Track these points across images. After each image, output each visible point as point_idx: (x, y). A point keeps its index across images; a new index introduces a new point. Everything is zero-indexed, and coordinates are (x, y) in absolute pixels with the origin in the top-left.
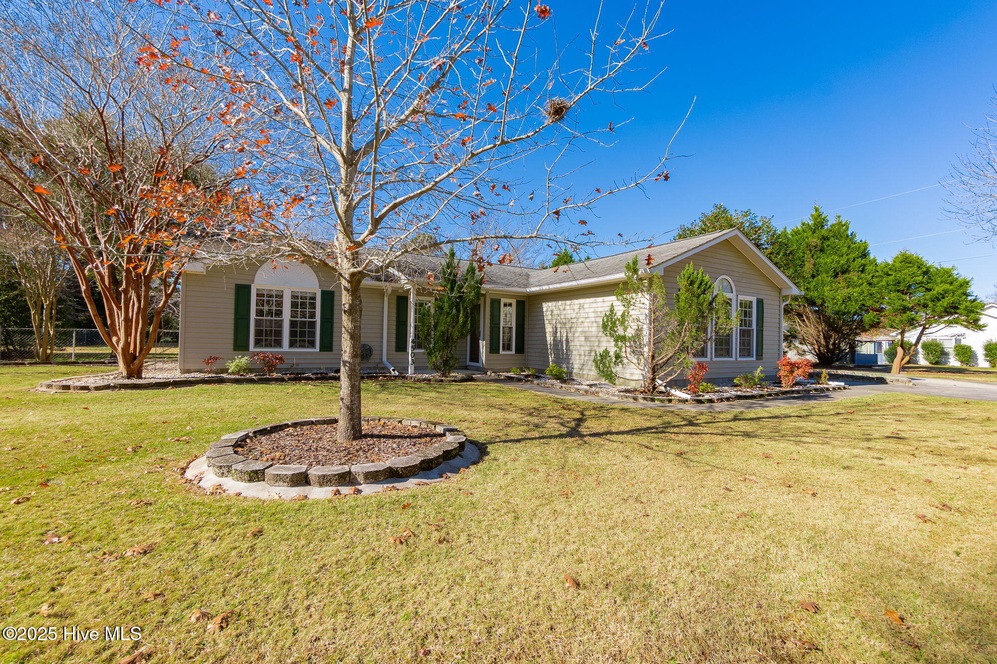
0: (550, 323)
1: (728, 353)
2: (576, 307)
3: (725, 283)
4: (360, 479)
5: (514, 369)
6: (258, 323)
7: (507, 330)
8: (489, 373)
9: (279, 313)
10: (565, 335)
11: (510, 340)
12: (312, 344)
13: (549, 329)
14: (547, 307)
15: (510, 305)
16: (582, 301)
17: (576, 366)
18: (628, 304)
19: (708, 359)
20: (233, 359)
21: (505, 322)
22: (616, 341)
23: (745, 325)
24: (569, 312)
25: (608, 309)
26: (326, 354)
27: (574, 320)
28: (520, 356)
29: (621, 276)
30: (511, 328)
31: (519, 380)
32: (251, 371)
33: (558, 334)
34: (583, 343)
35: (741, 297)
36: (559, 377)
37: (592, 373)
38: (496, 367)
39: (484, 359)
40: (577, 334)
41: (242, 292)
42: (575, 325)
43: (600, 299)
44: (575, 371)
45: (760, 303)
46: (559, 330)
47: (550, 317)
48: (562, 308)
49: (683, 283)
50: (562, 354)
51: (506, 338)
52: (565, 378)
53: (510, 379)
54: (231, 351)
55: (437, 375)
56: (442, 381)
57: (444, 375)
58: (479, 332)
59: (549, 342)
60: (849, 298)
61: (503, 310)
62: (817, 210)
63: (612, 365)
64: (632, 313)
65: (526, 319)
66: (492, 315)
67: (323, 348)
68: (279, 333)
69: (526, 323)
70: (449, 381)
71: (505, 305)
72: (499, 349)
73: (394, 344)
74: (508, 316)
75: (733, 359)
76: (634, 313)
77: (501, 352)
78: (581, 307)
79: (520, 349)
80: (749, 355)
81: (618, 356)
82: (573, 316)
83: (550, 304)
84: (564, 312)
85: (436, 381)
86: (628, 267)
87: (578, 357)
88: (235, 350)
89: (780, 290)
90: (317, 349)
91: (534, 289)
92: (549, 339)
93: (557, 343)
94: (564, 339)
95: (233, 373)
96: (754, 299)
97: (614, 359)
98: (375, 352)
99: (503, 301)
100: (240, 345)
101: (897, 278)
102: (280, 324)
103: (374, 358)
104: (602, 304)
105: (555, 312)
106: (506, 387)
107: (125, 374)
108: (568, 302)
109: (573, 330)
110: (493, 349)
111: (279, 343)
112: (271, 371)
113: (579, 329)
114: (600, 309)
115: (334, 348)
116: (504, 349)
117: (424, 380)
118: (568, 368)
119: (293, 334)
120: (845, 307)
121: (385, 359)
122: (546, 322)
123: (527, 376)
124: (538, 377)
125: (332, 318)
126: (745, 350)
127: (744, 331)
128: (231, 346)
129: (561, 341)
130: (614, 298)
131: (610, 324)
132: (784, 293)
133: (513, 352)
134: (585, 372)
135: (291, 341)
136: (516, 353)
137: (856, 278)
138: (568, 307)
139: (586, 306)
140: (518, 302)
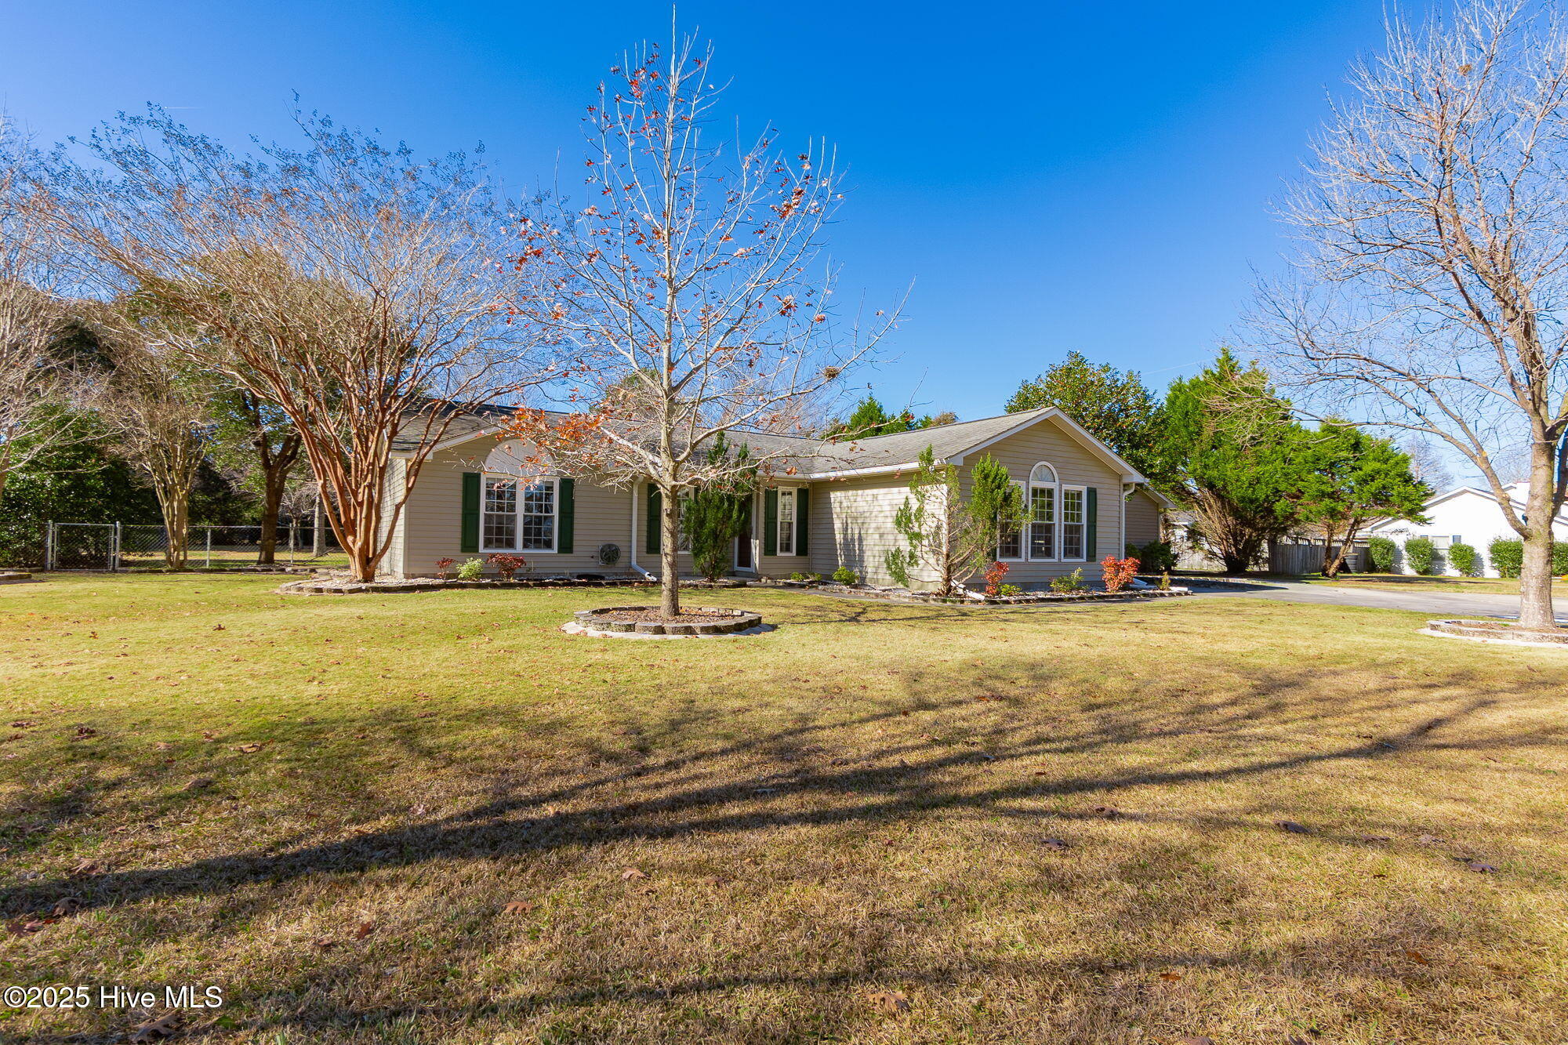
0: (838, 517)
1: (1049, 553)
2: (869, 498)
3: (1045, 471)
4: (698, 631)
5: (796, 574)
6: (488, 518)
7: (786, 526)
8: (763, 580)
9: (512, 508)
10: (856, 532)
11: (789, 538)
12: (548, 544)
13: (838, 525)
14: (836, 496)
15: (790, 494)
16: (875, 491)
17: (869, 570)
18: (922, 497)
19: (1023, 560)
20: (464, 563)
21: (783, 514)
22: (911, 539)
23: (1073, 520)
24: (861, 504)
25: (904, 501)
26: (566, 557)
27: (867, 514)
28: (802, 559)
29: (914, 465)
30: (790, 524)
31: (803, 586)
32: (484, 576)
33: (849, 531)
34: (877, 542)
35: (1065, 487)
36: (849, 582)
37: (885, 577)
38: (773, 573)
39: (757, 562)
40: (870, 531)
41: (471, 481)
42: (868, 520)
43: (895, 490)
44: (869, 576)
45: (1092, 493)
46: (850, 526)
47: (838, 510)
48: (852, 498)
49: (976, 476)
50: (854, 554)
51: (784, 536)
52: (856, 583)
53: (791, 586)
54: (459, 553)
55: (704, 581)
56: (711, 586)
57: (712, 580)
58: (751, 530)
59: (838, 541)
60: (1258, 479)
61: (781, 500)
62: (1225, 352)
63: (905, 565)
64: (927, 507)
65: (810, 512)
66: (767, 508)
67: (562, 549)
68: (512, 532)
69: (810, 517)
70: (720, 587)
71: (784, 494)
72: (775, 551)
73: (645, 544)
74: (787, 508)
75: (1056, 560)
76: (929, 508)
77: (779, 553)
78: (875, 497)
79: (803, 550)
80: (1078, 554)
81: (912, 556)
82: (866, 509)
83: (838, 494)
84: (855, 504)
85: (704, 586)
86: (922, 458)
87: (871, 559)
88: (463, 551)
89: (1120, 477)
90: (555, 550)
91: (817, 476)
92: (839, 537)
93: (848, 544)
94: (856, 537)
95: (462, 579)
96: (1084, 489)
97: (908, 560)
98: (623, 554)
99: (781, 489)
100: (469, 546)
101: (1317, 453)
102: (512, 519)
103: (621, 563)
104: (897, 496)
105: (845, 504)
106: (787, 592)
107: (360, 577)
108: (860, 492)
109: (866, 526)
110: (769, 549)
111: (510, 544)
112: (508, 577)
113: (873, 525)
114: (895, 502)
115: (575, 549)
116: (781, 550)
117: (690, 586)
118: (861, 572)
119: (527, 532)
120: (1253, 491)
121: (634, 562)
122: (835, 516)
123: (810, 582)
124: (825, 584)
125: (572, 512)
126: (1072, 550)
127: (1071, 526)
128: (459, 547)
129: (853, 539)
130: (907, 489)
131: (904, 520)
132: (1126, 480)
133: (794, 553)
134: (880, 577)
135: (525, 540)
136: (797, 554)
137: (1268, 452)
138: (859, 499)
139: (880, 497)
140: (799, 491)
